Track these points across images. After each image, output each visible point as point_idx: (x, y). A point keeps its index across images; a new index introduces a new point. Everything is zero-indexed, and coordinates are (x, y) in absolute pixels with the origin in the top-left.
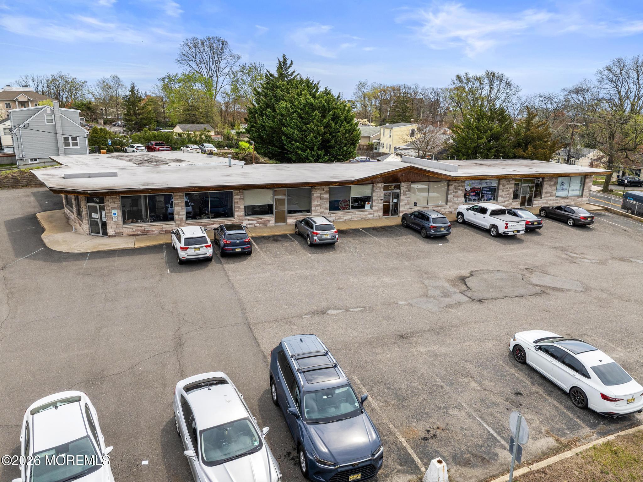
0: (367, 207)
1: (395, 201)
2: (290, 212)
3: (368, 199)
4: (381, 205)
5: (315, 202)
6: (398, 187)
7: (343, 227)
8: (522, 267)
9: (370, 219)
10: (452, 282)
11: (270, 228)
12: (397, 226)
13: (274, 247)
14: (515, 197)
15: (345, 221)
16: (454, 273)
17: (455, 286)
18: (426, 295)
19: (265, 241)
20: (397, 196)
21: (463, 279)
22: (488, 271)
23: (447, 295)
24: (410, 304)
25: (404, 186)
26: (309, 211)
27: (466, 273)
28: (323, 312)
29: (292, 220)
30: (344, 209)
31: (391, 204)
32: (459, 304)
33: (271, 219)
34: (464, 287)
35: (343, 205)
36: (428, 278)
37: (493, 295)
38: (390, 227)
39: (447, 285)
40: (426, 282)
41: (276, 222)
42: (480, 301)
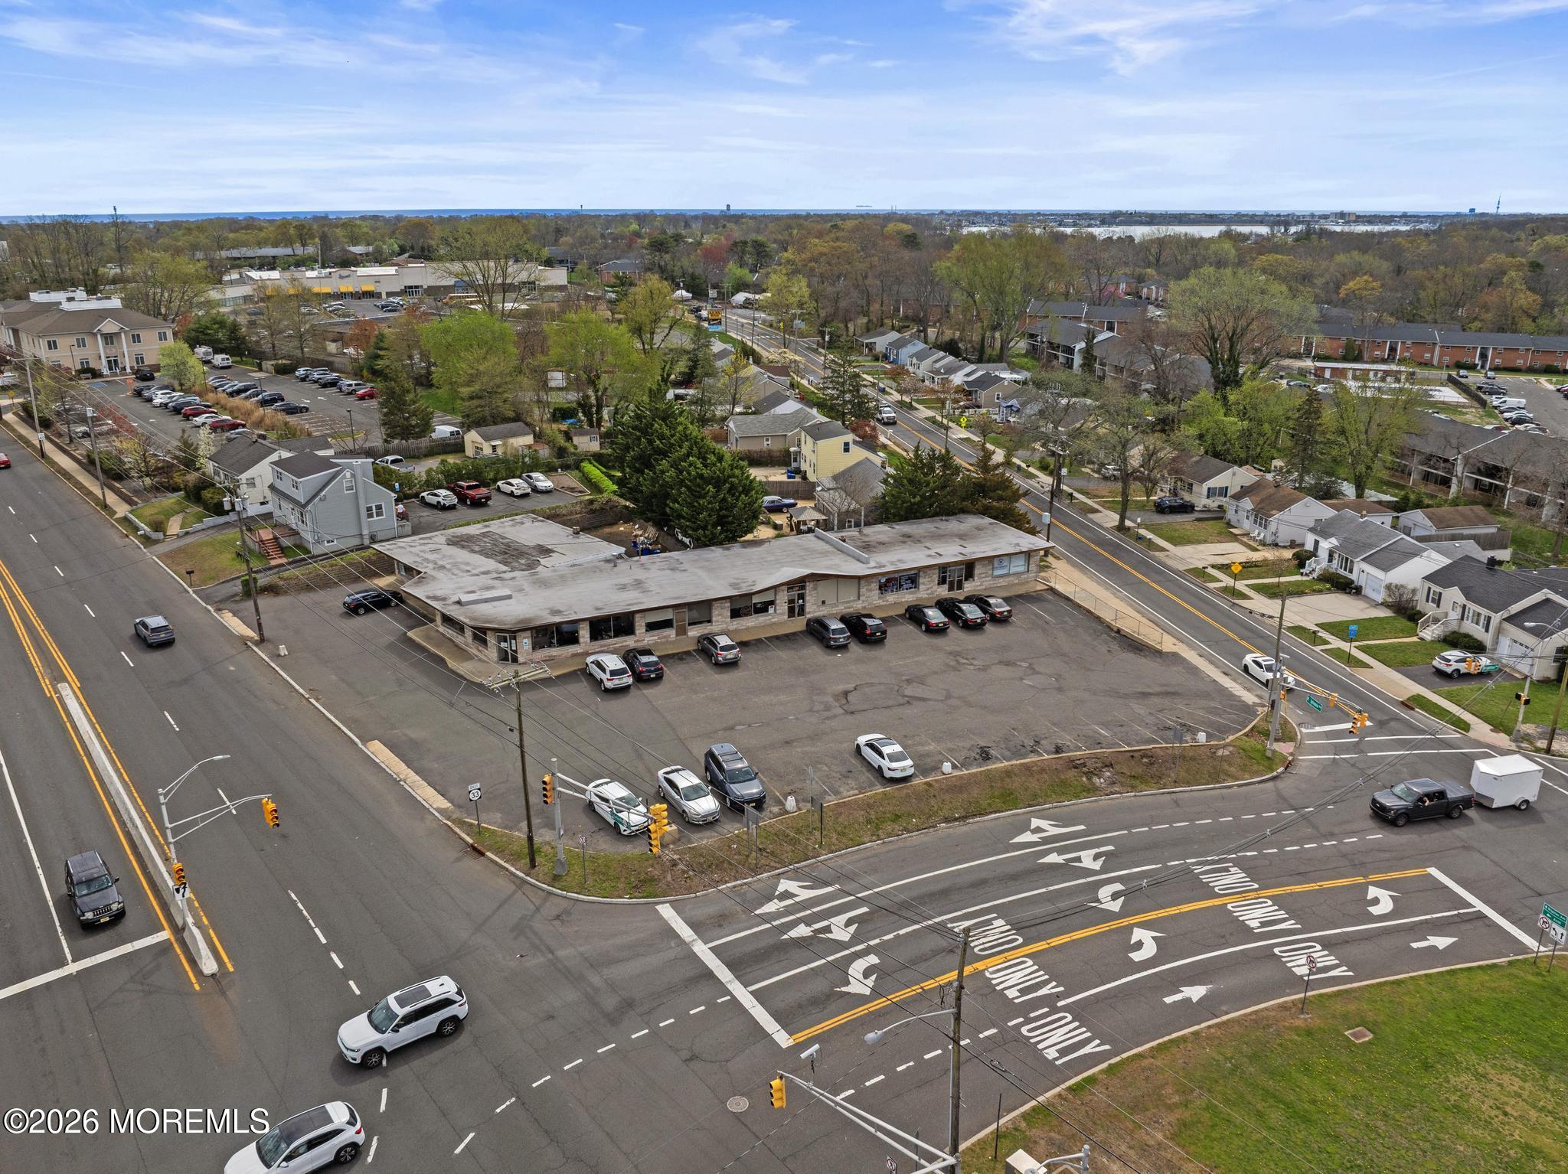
0: (771, 610)
1: (801, 601)
2: (690, 624)
3: (772, 603)
4: (786, 607)
5: (715, 612)
6: (803, 588)
7: (745, 639)
8: (904, 678)
9: (774, 623)
10: (836, 697)
11: (672, 642)
12: (801, 632)
13: (682, 667)
14: (942, 581)
15: (747, 629)
16: (841, 688)
17: (837, 700)
18: (811, 710)
19: (671, 661)
20: (802, 597)
21: (846, 694)
22: (872, 684)
23: (828, 708)
24: (797, 719)
25: (809, 586)
26: (710, 621)
27: (850, 687)
28: (732, 728)
29: (694, 632)
30: (746, 615)
31: (796, 605)
32: (835, 716)
33: (671, 633)
34: (844, 701)
35: (745, 611)
36: (818, 694)
37: (865, 707)
38: (794, 634)
39: (831, 700)
40: (815, 698)
41: (677, 635)
42: (852, 713)
